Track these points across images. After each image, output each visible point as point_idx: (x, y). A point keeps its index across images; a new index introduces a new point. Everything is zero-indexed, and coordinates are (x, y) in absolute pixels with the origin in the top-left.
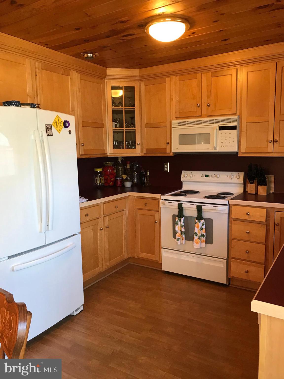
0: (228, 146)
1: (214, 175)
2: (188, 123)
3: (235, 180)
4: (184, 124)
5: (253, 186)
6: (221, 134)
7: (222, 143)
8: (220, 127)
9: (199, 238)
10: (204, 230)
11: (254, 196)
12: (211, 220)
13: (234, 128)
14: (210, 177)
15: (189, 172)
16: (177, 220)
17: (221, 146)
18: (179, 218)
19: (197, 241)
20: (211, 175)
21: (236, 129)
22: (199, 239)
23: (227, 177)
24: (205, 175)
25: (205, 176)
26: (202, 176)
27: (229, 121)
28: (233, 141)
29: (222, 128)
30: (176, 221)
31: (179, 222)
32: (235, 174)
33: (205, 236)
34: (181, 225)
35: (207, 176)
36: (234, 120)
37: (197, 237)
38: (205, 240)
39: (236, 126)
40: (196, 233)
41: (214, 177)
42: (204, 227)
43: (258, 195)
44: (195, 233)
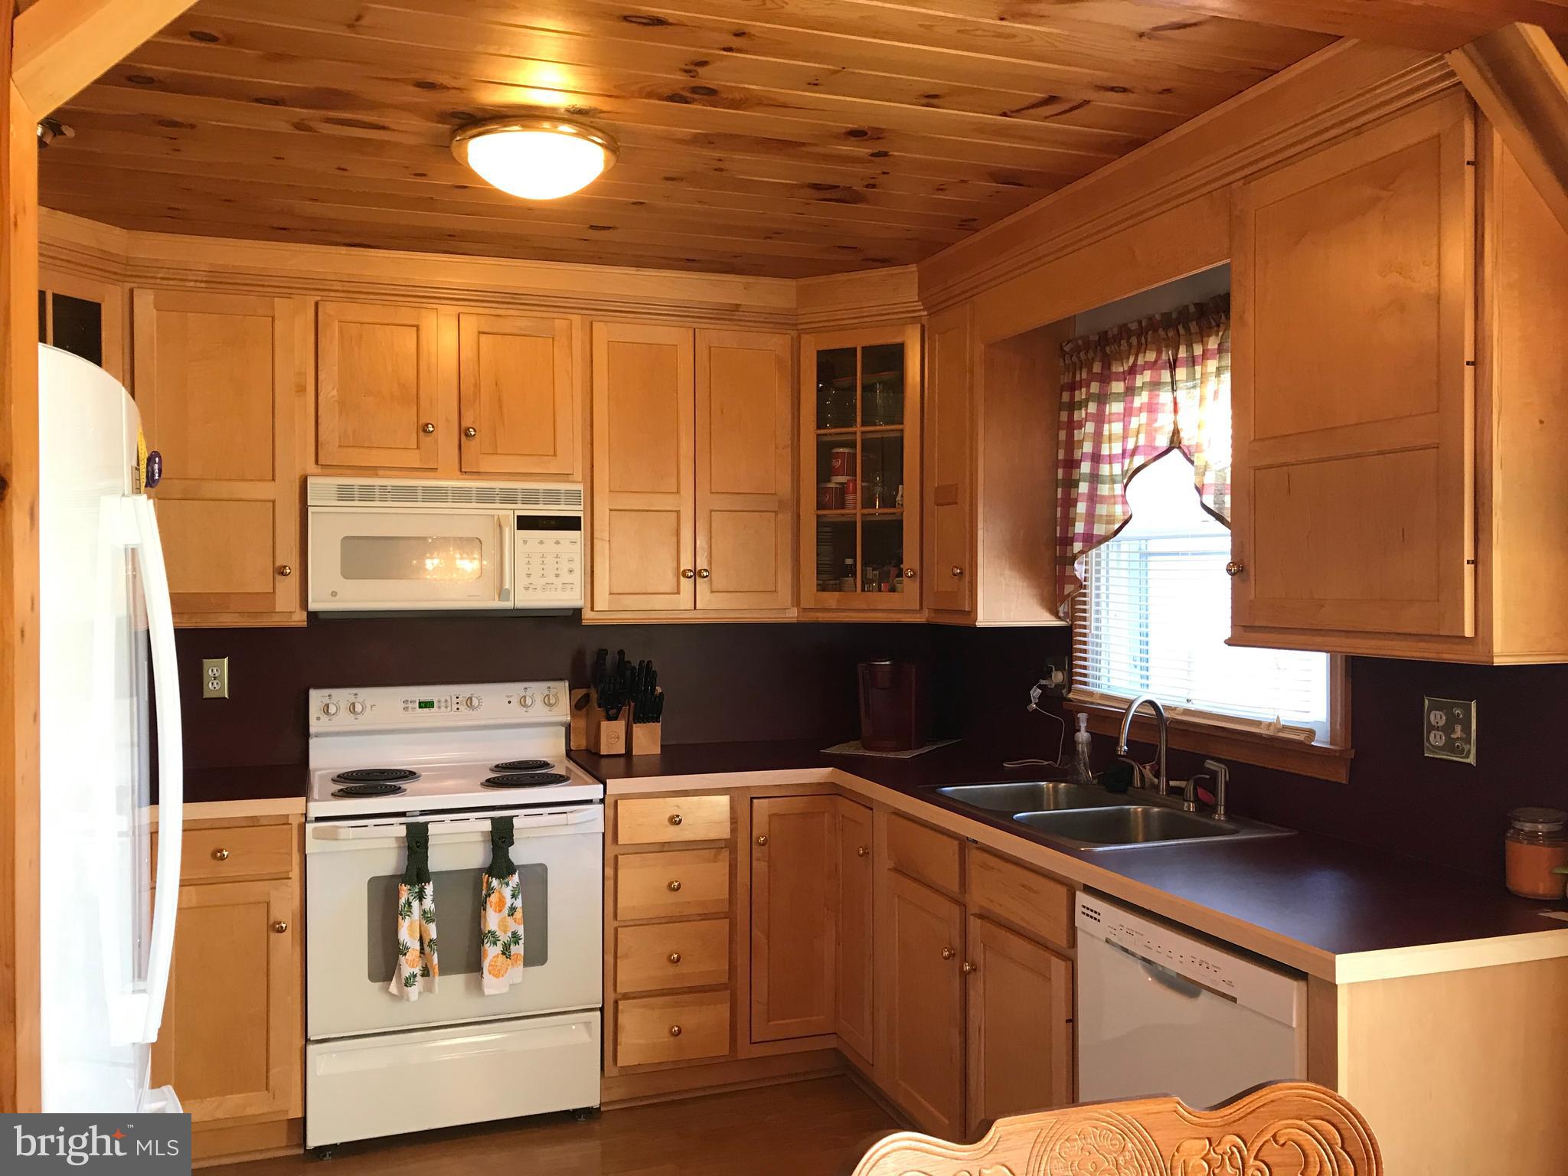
0: (550, 586)
1: (458, 700)
2: (385, 494)
3: (539, 712)
4: (367, 494)
5: (618, 727)
6: (525, 542)
7: (529, 575)
8: (519, 517)
9: (506, 951)
10: (519, 914)
11: (622, 760)
12: (542, 870)
13: (572, 524)
14: (443, 709)
15: (342, 696)
16: (405, 893)
17: (527, 589)
18: (412, 884)
19: (499, 964)
20: (443, 700)
21: (580, 530)
22: (504, 953)
23: (509, 702)
24: (420, 703)
25: (420, 707)
26: (404, 705)
27: (553, 497)
28: (571, 571)
29: (526, 523)
30: (403, 901)
31: (415, 904)
32: (537, 690)
33: (523, 937)
34: (425, 912)
35: (426, 705)
36: (572, 498)
37: (499, 948)
38: (522, 954)
39: (580, 518)
40: (493, 933)
41: (458, 706)
42: (519, 903)
43: (634, 759)
44: (489, 932)
